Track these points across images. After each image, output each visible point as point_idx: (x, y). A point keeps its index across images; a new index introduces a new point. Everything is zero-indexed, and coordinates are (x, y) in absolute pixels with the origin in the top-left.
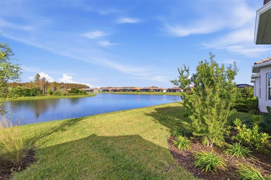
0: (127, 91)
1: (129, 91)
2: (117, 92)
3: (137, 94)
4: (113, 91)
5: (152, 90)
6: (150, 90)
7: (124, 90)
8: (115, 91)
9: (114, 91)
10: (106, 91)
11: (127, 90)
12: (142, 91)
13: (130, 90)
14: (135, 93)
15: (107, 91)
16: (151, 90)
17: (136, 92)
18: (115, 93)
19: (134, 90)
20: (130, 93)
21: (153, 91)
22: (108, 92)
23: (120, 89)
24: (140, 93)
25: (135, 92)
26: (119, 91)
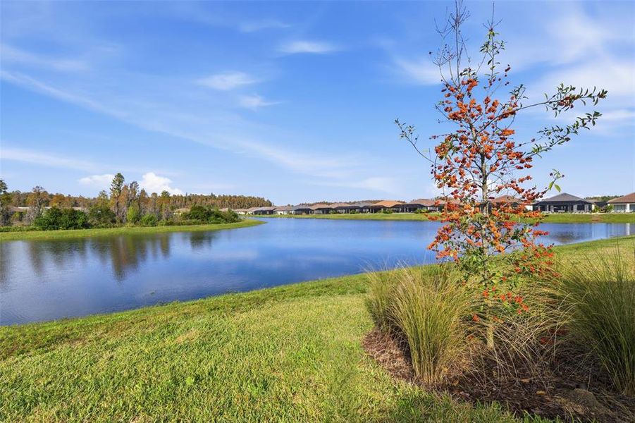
0: (357, 210)
1: (362, 210)
2: (331, 216)
3: (385, 220)
4: (321, 212)
5: (429, 208)
6: (422, 206)
7: (352, 209)
8: (327, 211)
9: (323, 212)
10: (304, 214)
11: (358, 208)
12: (398, 212)
13: (365, 207)
14: (379, 215)
15: (308, 211)
16: (427, 207)
17: (382, 214)
18: (326, 216)
19: (376, 209)
20: (364, 217)
21: (430, 211)
22: (310, 216)
23: (340, 205)
24: (394, 216)
25: (377, 214)
26: (336, 211)
